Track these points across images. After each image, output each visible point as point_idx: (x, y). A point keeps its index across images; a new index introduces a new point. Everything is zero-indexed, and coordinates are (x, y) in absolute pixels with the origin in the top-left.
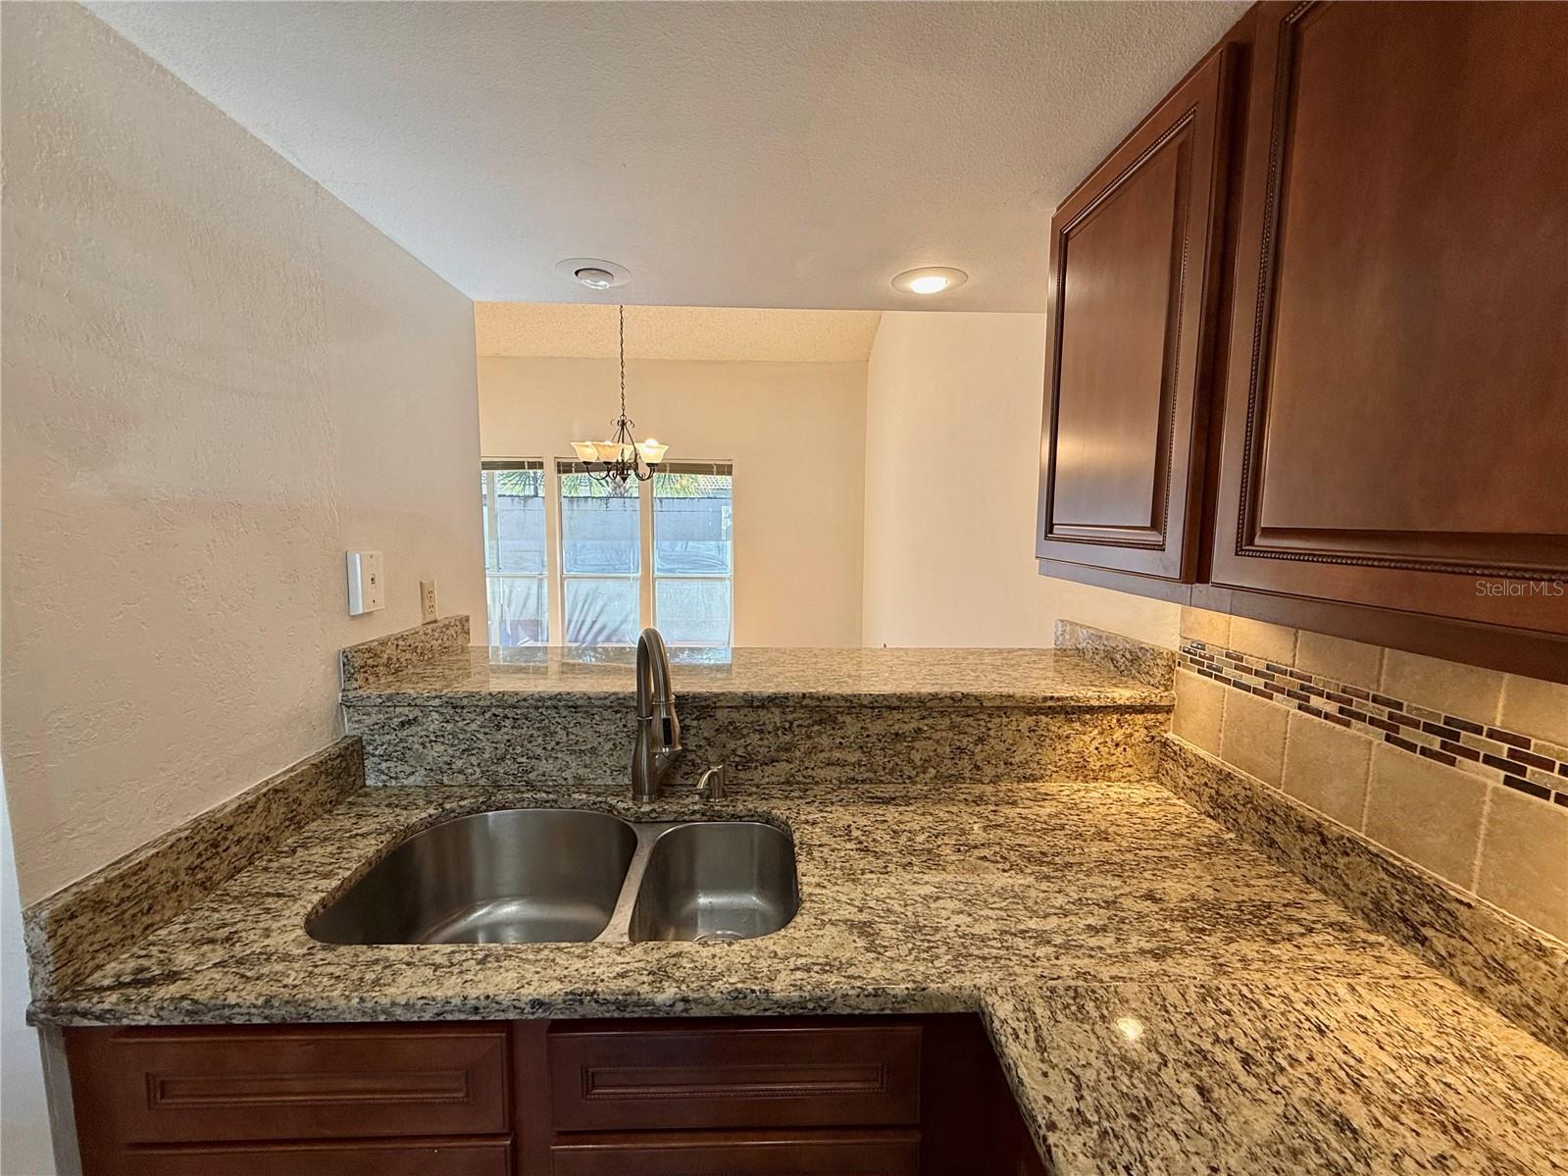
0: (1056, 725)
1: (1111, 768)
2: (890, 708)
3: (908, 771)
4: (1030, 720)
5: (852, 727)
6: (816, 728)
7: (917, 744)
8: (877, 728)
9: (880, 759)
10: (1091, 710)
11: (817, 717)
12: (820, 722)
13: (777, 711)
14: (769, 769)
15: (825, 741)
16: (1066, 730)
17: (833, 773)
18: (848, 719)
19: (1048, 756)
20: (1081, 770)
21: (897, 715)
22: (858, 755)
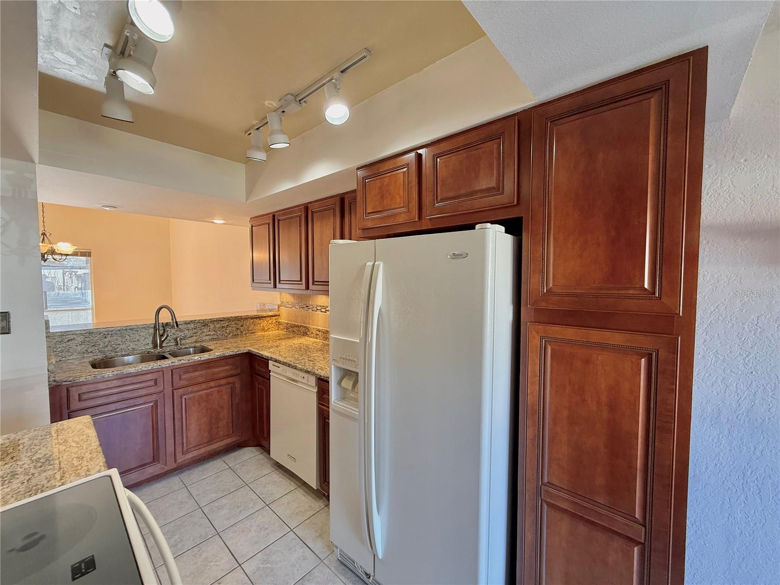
0: (258, 321)
1: (269, 329)
2: (221, 321)
3: (226, 335)
4: (252, 320)
5: (212, 326)
6: (203, 327)
7: (228, 328)
8: (218, 326)
9: (219, 333)
10: (264, 317)
11: (203, 325)
12: (204, 326)
13: (192, 324)
14: (190, 339)
15: (205, 330)
16: (260, 322)
17: (208, 338)
18: (211, 324)
19: (256, 328)
20: (263, 330)
21: (222, 322)
22: (214, 332)
